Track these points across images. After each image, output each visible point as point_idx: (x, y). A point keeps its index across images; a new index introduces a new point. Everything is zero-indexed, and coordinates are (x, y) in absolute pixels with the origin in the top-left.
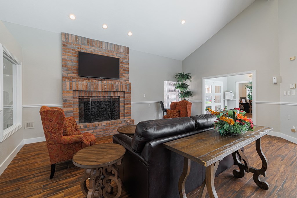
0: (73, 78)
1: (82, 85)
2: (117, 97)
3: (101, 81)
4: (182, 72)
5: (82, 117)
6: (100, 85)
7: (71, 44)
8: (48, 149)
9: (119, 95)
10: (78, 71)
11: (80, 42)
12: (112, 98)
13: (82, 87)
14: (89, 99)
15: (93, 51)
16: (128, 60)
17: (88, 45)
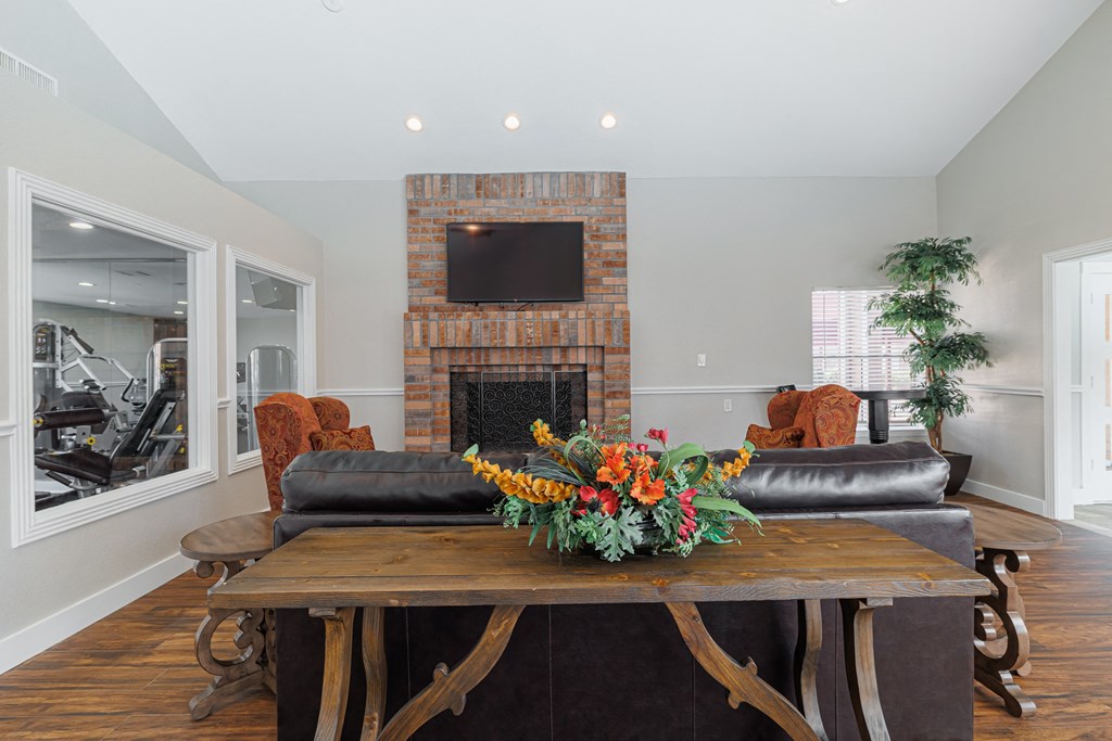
0: (433, 309)
1: (457, 328)
2: (580, 370)
3: (515, 313)
6: (511, 325)
7: (429, 205)
9: (582, 361)
11: (454, 191)
12: (558, 373)
13: (456, 335)
14: (479, 373)
15: (493, 211)
16: (625, 222)
17: (478, 196)
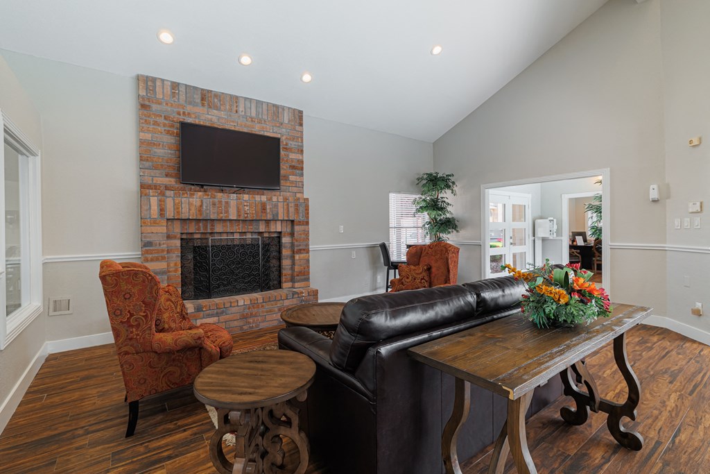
0: (167, 188)
1: (190, 204)
2: (276, 235)
3: (235, 195)
4: (432, 171)
5: (191, 284)
6: (233, 204)
7: (160, 104)
8: (122, 366)
9: (279, 229)
10: (178, 170)
11: (182, 97)
12: (263, 238)
13: (190, 210)
14: (207, 239)
15: (215, 119)
16: (302, 142)
17: (203, 105)
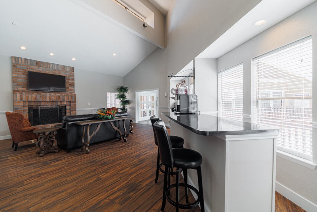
0: (23, 91)
1: (32, 96)
2: (64, 106)
3: (48, 94)
4: (122, 86)
5: (32, 121)
6: (48, 96)
7: (20, 65)
9: (65, 104)
10: (27, 86)
11: (29, 63)
12: (59, 107)
13: (32, 98)
14: (38, 107)
15: (41, 70)
16: (74, 77)
17: (37, 66)
